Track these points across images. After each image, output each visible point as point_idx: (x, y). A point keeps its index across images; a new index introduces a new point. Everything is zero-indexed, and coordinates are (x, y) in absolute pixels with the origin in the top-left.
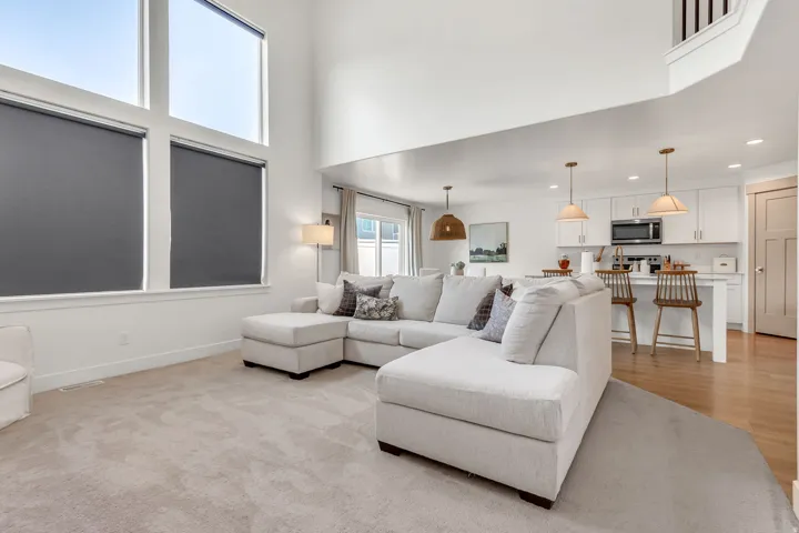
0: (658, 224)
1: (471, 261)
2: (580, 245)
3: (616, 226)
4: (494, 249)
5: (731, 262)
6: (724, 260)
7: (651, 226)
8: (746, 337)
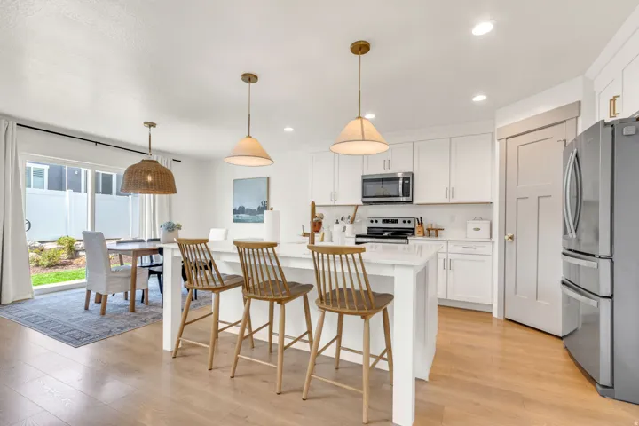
0: (408, 179)
1: (235, 221)
2: (332, 204)
3: (366, 181)
4: (255, 207)
5: (484, 226)
6: (477, 224)
7: (401, 182)
8: (495, 323)
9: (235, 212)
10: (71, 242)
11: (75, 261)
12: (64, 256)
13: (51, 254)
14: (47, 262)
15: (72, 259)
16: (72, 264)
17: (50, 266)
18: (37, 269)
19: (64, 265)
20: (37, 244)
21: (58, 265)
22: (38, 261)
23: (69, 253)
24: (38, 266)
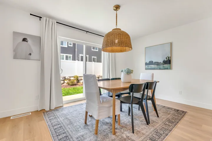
9: (146, 64)
10: (77, 77)
11: (78, 84)
12: (75, 82)
13: (72, 81)
14: (71, 84)
15: (78, 83)
16: (77, 84)
17: (72, 85)
18: (69, 86)
19: (75, 85)
20: (69, 78)
21: (74, 85)
22: (69, 83)
23: (77, 81)
24: (69, 85)
